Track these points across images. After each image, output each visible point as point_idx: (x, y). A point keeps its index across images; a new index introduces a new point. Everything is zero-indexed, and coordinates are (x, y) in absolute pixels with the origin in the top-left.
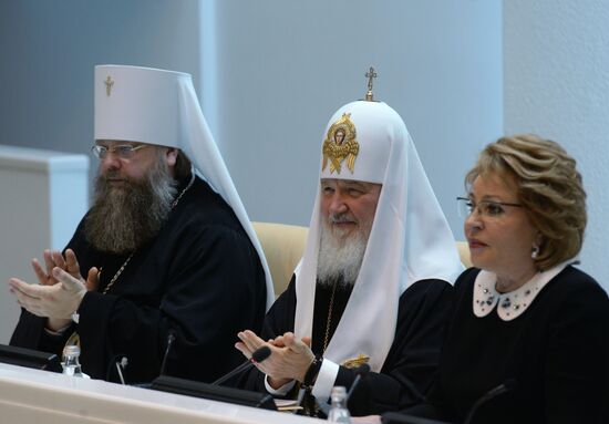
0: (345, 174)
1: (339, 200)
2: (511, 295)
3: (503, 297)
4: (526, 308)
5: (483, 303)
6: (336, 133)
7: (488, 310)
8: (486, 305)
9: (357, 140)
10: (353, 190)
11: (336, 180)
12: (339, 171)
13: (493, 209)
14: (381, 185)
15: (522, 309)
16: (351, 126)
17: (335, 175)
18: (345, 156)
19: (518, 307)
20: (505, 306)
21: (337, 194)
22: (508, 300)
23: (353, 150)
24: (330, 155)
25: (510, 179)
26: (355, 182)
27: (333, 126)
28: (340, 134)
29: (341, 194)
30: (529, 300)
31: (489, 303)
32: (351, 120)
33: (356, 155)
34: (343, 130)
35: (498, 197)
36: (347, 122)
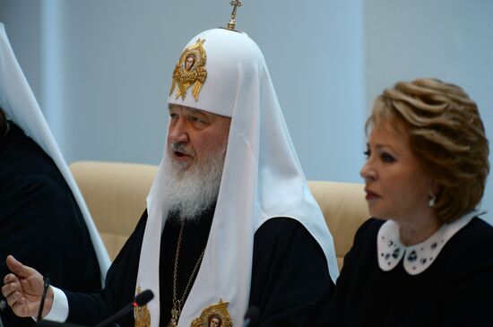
0: (189, 102)
1: (181, 129)
2: (417, 248)
3: (409, 250)
4: (432, 261)
5: (388, 256)
6: (188, 57)
7: (394, 263)
8: (391, 258)
9: (206, 67)
10: (195, 119)
11: (181, 107)
12: (184, 97)
13: (387, 158)
14: (230, 118)
15: (429, 263)
16: (202, 52)
17: (179, 102)
18: (192, 83)
19: (424, 261)
20: (411, 259)
21: (180, 122)
22: (413, 252)
23: (201, 78)
24: (179, 80)
25: (401, 127)
26: (199, 111)
27: (187, 50)
28: (191, 59)
29: (184, 122)
30: (435, 253)
31: (395, 256)
32: (205, 47)
33: (203, 83)
34: (193, 55)
35: (389, 146)
36: (199, 48)
